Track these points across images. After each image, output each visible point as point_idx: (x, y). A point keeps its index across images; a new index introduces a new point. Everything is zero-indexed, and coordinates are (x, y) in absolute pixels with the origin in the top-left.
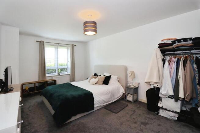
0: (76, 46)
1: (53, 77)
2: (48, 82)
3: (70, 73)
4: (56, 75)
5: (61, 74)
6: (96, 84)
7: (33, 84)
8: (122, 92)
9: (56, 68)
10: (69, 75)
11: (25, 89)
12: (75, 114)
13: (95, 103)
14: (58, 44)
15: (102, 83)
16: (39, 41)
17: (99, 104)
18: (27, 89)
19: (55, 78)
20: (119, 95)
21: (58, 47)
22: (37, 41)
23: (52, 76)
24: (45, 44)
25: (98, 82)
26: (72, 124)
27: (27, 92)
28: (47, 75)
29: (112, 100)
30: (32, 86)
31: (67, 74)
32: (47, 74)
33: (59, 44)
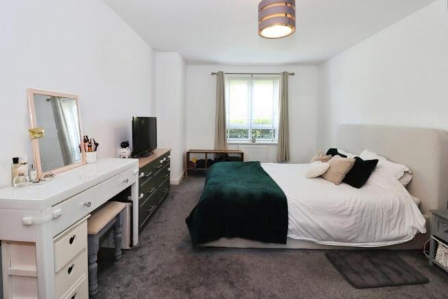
0: (293, 74)
1: (240, 146)
2: (230, 155)
3: (277, 142)
4: (248, 142)
5: (258, 141)
6: (321, 177)
7: (204, 155)
8: (412, 224)
9: (248, 127)
10: (275, 146)
11: (192, 162)
12: (231, 236)
13: (290, 227)
14: (252, 75)
15: (341, 177)
16: (216, 72)
17: (306, 236)
18: (195, 162)
19: (242, 149)
20: (395, 233)
21: (254, 81)
22: (213, 74)
23: (238, 144)
24: (226, 76)
25: (326, 172)
26: (221, 254)
27: (194, 166)
28: (230, 141)
29: (361, 239)
30: (203, 157)
31: (271, 142)
32: (228, 139)
33: (254, 76)
